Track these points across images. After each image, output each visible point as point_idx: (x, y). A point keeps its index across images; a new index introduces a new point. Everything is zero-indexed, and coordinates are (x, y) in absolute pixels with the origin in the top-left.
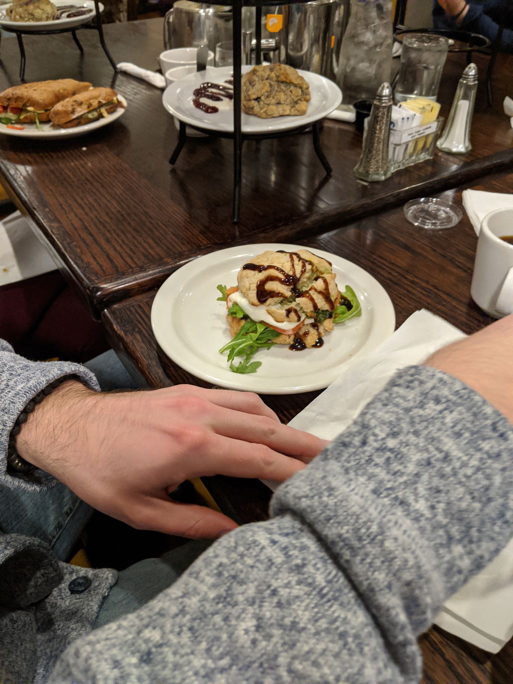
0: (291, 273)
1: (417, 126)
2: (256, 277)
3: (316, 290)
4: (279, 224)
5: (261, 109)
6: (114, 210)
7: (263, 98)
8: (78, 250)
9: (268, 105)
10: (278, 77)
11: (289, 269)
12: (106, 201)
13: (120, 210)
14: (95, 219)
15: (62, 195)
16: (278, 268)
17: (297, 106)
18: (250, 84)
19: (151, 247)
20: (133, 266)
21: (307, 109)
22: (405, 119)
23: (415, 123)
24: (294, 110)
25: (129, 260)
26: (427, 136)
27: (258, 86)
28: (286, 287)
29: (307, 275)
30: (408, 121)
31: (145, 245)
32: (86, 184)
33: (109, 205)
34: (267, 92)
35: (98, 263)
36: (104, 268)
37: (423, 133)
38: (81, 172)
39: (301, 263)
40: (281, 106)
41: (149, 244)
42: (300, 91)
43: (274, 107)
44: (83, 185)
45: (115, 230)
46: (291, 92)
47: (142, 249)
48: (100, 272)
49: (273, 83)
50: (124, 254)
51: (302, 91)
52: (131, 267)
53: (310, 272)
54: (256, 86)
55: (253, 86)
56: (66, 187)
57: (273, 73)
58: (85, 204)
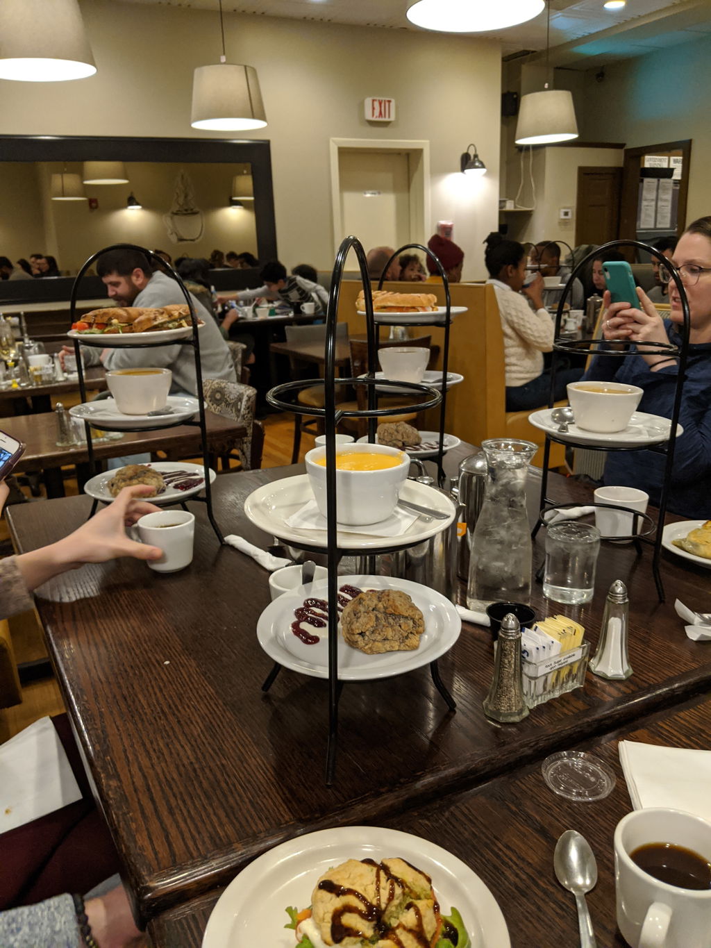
0: (375, 902)
1: (556, 656)
2: (332, 902)
3: (405, 928)
4: (383, 790)
5: (367, 645)
6: (186, 762)
7: (367, 633)
8: (134, 826)
9: (374, 641)
10: (386, 608)
11: (373, 895)
12: (179, 747)
13: (194, 761)
14: (161, 776)
15: (129, 735)
16: (359, 894)
17: (407, 642)
18: (355, 615)
19: (221, 824)
20: (195, 854)
21: (419, 644)
22: (541, 649)
23: (554, 651)
24: (404, 646)
25: (190, 844)
26: (571, 665)
27: (363, 620)
28: (367, 923)
29: (396, 902)
30: (544, 651)
31: (214, 819)
32: (160, 718)
33: (182, 753)
34: (372, 627)
35: (154, 849)
36: (160, 856)
37: (566, 662)
38: (157, 701)
39: (388, 886)
40: (388, 642)
41: (219, 818)
42: (411, 623)
43: (380, 644)
44: (156, 720)
45: (181, 793)
46: (400, 626)
47: (209, 827)
48: (154, 863)
49: (379, 616)
50: (187, 835)
51: (414, 622)
52: (191, 855)
53: (401, 898)
54: (360, 620)
55: (358, 618)
56: (136, 724)
57: (380, 603)
58: (154, 750)
